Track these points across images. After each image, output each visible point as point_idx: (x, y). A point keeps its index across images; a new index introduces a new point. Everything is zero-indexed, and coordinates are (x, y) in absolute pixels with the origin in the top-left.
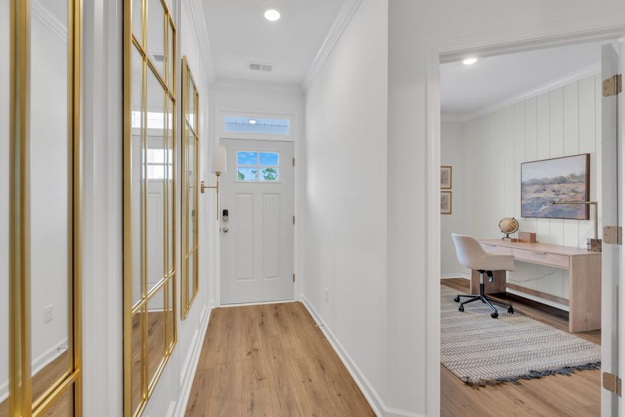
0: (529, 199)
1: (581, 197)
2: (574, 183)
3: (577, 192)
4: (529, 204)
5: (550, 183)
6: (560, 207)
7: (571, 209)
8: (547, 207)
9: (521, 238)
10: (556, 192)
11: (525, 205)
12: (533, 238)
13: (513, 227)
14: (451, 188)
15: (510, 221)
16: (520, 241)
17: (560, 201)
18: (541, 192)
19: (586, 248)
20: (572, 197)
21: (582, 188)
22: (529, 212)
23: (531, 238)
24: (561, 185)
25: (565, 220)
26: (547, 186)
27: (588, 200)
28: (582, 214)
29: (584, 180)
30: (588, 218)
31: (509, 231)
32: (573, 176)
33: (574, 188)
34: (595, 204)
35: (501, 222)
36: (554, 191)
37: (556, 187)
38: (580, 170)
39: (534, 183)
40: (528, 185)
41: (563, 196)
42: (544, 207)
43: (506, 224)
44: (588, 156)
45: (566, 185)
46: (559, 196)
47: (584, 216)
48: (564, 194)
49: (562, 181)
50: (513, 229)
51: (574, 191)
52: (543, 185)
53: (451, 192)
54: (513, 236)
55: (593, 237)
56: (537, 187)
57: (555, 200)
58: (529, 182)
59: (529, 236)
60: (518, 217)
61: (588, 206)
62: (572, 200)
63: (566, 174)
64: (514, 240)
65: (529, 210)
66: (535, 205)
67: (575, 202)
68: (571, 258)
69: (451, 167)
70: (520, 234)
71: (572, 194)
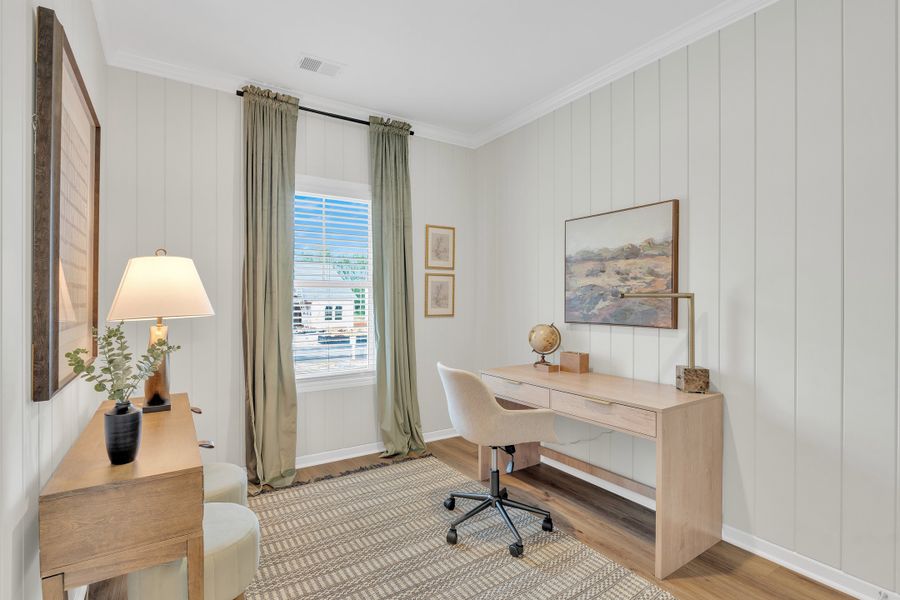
0: (579, 289)
1: (662, 284)
2: (652, 256)
3: (657, 275)
4: (578, 298)
5: (613, 258)
6: (628, 303)
7: (646, 308)
8: (607, 303)
9: (564, 364)
10: (623, 275)
11: (570, 300)
12: (584, 364)
13: (553, 342)
14: (453, 269)
15: (548, 330)
16: (562, 369)
17: (628, 292)
18: (597, 275)
19: (674, 384)
20: (649, 284)
21: (666, 267)
22: (577, 313)
23: (581, 364)
24: (631, 261)
25: (636, 329)
26: (606, 263)
27: (676, 289)
28: (665, 317)
29: (669, 250)
30: (675, 326)
31: (545, 349)
32: (651, 244)
33: (651, 266)
34: (690, 297)
35: (533, 331)
36: (618, 273)
37: (622, 264)
38: (662, 232)
39: (586, 257)
40: (577, 261)
41: (634, 282)
42: (601, 304)
43: (540, 336)
44: (676, 203)
45: (639, 261)
46: (628, 283)
47: (670, 323)
48: (635, 278)
49: (632, 253)
50: (552, 345)
51: (651, 273)
52: (599, 261)
53: (453, 276)
54: (554, 359)
55: (684, 362)
56: (590, 265)
57: (620, 289)
58: (579, 257)
59: (577, 360)
60: (560, 324)
61: (675, 301)
62: (649, 289)
63: (638, 241)
64: (554, 369)
65: (578, 311)
66: (588, 301)
67: (654, 295)
68: (660, 416)
69: (453, 229)
70: (564, 355)
71: (649, 279)
